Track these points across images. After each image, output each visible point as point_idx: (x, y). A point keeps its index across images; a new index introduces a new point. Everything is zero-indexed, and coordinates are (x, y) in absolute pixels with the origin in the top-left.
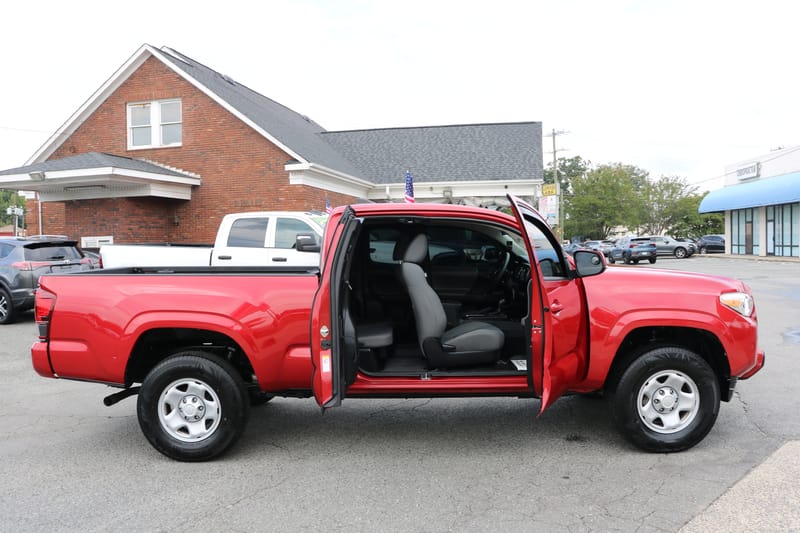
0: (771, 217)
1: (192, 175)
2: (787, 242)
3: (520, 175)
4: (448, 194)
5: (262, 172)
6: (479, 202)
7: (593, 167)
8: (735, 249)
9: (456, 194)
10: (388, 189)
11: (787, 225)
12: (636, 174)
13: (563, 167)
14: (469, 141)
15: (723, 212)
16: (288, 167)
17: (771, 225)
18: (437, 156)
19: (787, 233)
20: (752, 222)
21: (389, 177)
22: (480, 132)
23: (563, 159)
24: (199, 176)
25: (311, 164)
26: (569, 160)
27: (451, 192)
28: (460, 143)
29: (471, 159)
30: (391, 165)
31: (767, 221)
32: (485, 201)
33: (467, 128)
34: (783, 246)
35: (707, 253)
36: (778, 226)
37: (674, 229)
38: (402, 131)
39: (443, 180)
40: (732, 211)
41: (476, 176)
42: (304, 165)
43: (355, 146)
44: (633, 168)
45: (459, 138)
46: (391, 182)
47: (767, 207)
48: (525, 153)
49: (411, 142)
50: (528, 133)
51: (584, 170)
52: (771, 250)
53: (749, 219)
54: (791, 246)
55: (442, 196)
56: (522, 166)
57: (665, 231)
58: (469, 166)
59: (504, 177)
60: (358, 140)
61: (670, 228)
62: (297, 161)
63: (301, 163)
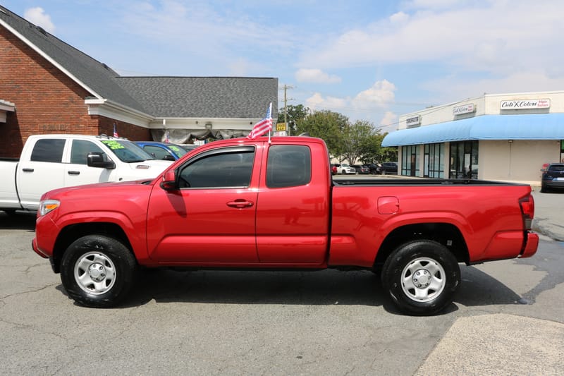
0: (427, 152)
1: (8, 103)
2: (437, 169)
3: (261, 115)
4: (209, 127)
5: (67, 104)
6: (231, 133)
7: (311, 112)
8: (404, 172)
9: (215, 127)
10: (164, 121)
11: (437, 157)
12: (339, 119)
13: (290, 112)
14: (225, 89)
15: (397, 147)
16: (87, 101)
17: (427, 156)
18: (202, 99)
19: (437, 162)
20: (415, 154)
21: (166, 112)
22: (233, 84)
23: (291, 106)
24: (13, 104)
25: (106, 100)
26: (295, 107)
27: (211, 125)
28: (219, 90)
29: (226, 102)
30: (167, 104)
31: (425, 154)
32: (235, 133)
33: (225, 79)
34: (434, 171)
35: (386, 174)
36: (432, 158)
37: (364, 157)
38: (177, 79)
39: (206, 116)
40: (403, 147)
41: (230, 114)
42: (100, 100)
43: (141, 88)
44: (338, 115)
45: (218, 87)
46: (167, 116)
47: (425, 145)
48: (265, 99)
49: (183, 87)
50: (267, 86)
51: (306, 114)
52: (426, 174)
53: (413, 152)
54: (439, 171)
55: (204, 128)
56: (263, 109)
57: (358, 158)
58: (225, 107)
59: (250, 116)
60: (143, 84)
61: (362, 156)
62: (94, 96)
63: (97, 99)
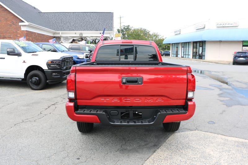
0: (183, 46)
2: (187, 54)
4: (81, 35)
5: (11, 25)
8: (173, 55)
9: (84, 35)
10: (60, 33)
11: (187, 48)
14: (89, 18)
15: (170, 44)
18: (78, 22)
19: (187, 51)
20: (178, 47)
21: (61, 29)
22: (93, 15)
25: (29, 23)
27: (82, 35)
28: (86, 18)
29: (89, 23)
30: (62, 25)
31: (182, 47)
32: (93, 38)
33: (89, 13)
34: (186, 55)
35: (165, 56)
36: (185, 49)
39: (80, 30)
40: (172, 44)
41: (91, 29)
42: (27, 23)
43: (50, 18)
44: (145, 30)
45: (86, 17)
46: (62, 30)
47: (182, 43)
48: (107, 22)
49: (70, 17)
50: (109, 16)
52: (183, 56)
54: (188, 55)
55: (79, 36)
56: (106, 27)
58: (89, 26)
59: (100, 30)
60: (51, 16)
62: (23, 21)
63: (25, 22)
